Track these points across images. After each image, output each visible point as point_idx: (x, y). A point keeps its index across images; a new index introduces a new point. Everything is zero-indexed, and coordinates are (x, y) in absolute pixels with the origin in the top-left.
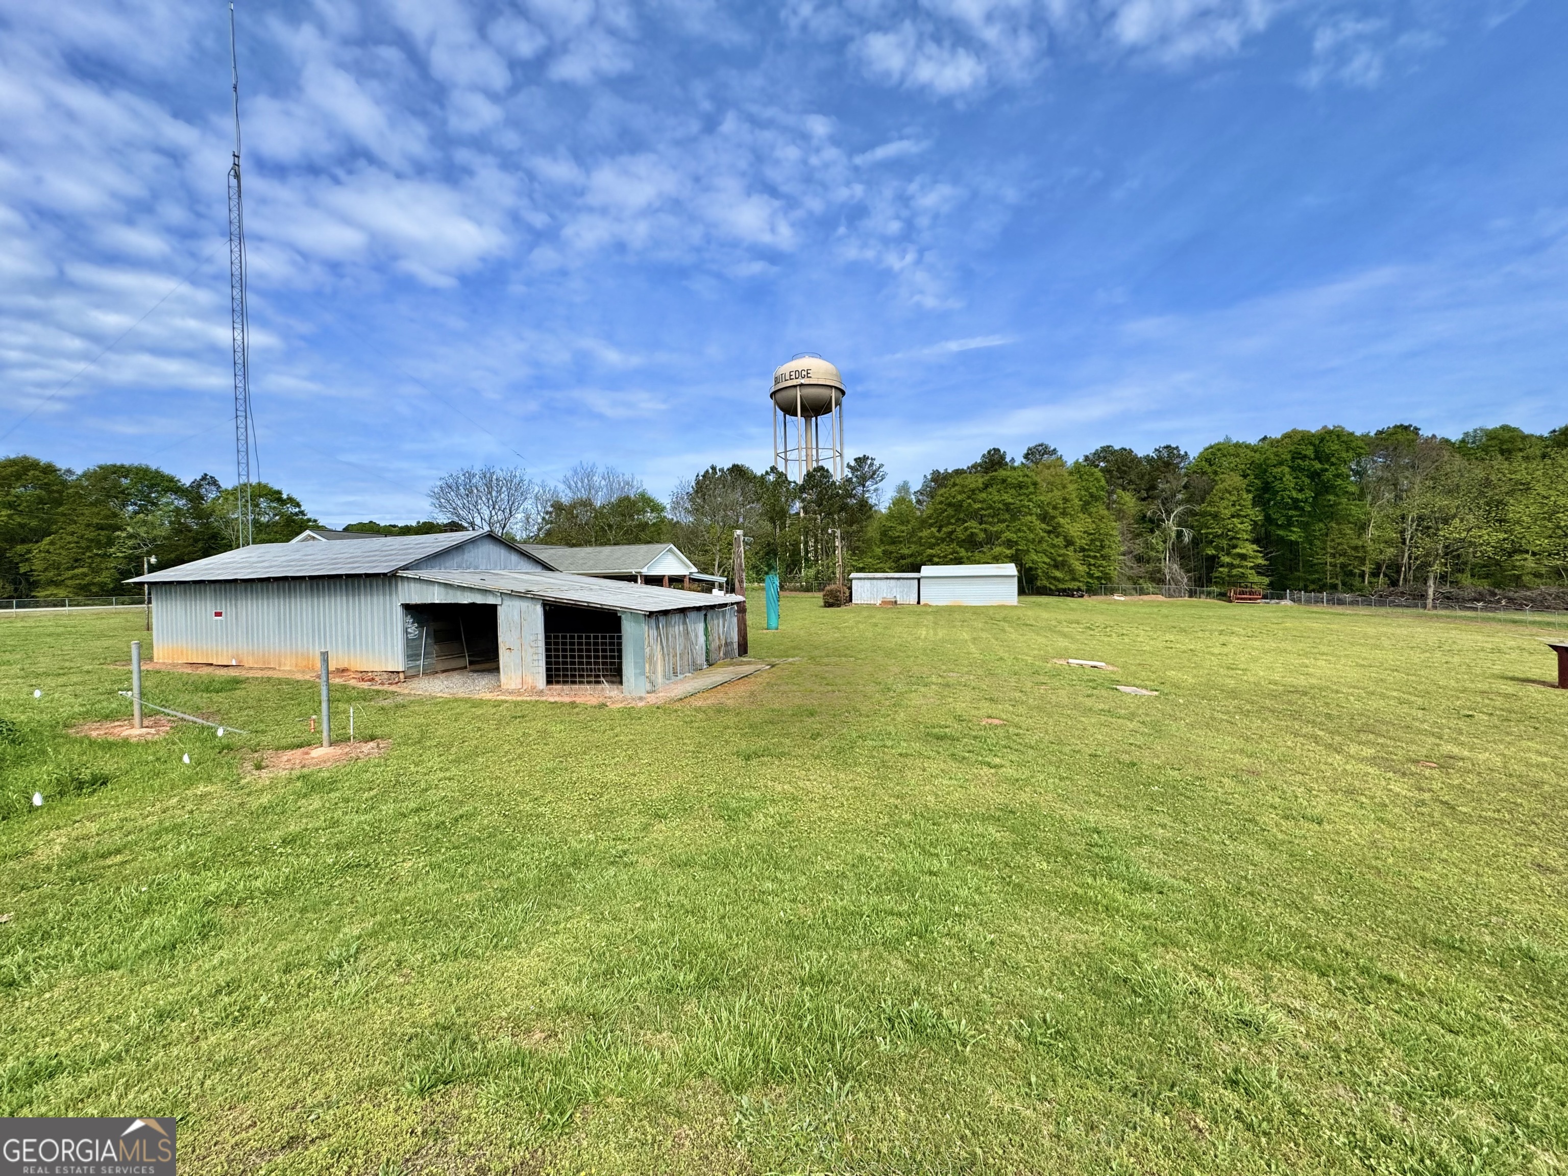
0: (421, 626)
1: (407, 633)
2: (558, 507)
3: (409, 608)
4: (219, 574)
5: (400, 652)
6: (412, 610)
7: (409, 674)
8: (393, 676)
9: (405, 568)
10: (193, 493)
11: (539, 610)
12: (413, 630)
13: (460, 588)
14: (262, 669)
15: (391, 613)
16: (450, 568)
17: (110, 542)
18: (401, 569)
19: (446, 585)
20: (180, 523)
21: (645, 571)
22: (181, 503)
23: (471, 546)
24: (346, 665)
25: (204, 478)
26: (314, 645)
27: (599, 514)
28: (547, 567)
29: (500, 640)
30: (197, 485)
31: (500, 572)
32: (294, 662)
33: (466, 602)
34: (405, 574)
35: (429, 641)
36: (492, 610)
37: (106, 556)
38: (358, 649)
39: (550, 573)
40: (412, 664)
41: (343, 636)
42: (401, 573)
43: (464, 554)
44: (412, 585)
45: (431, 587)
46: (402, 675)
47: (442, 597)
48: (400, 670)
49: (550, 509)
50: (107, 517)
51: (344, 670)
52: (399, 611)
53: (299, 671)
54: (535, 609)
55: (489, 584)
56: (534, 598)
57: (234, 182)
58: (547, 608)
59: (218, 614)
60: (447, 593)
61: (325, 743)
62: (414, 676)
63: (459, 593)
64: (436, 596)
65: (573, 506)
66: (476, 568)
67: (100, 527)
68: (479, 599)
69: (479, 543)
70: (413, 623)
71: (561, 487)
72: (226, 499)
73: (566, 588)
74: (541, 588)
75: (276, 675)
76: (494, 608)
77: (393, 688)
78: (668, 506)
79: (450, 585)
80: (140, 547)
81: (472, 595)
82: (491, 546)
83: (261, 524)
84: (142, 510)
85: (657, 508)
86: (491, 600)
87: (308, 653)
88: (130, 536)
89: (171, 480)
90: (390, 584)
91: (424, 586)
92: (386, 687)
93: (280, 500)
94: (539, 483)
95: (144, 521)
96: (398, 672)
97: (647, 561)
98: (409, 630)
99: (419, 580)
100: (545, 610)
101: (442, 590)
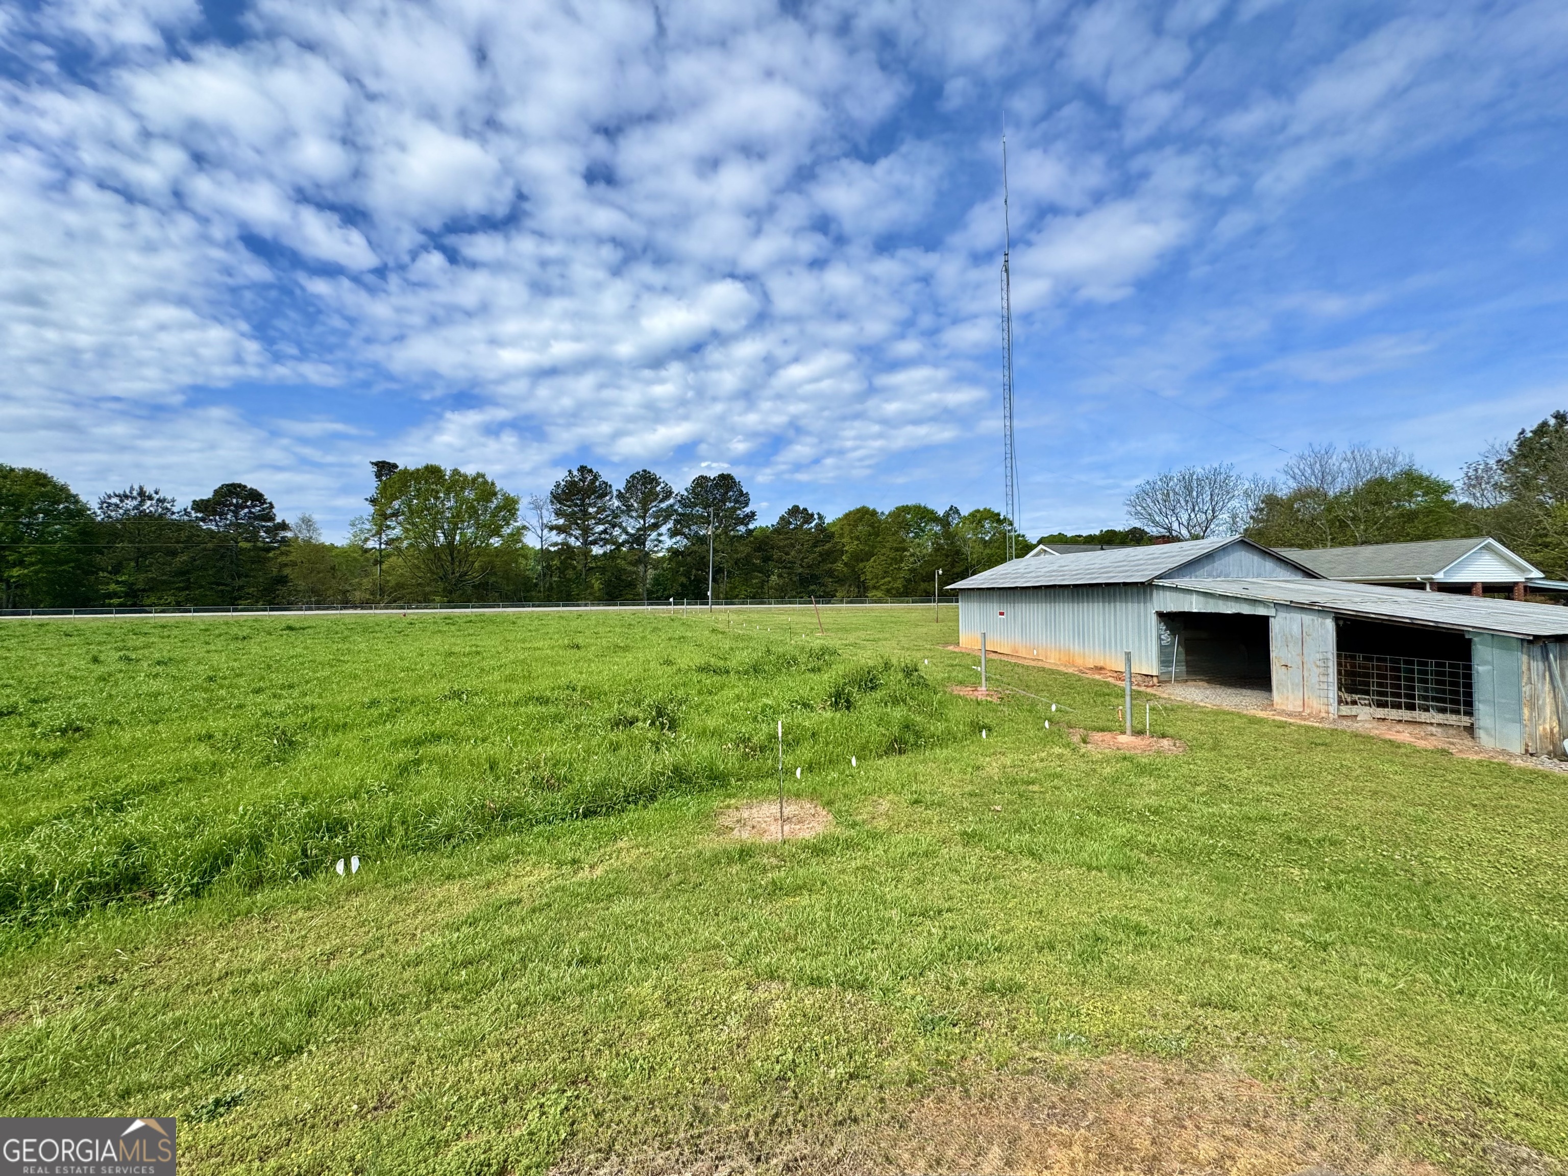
0: (1173, 633)
1: (1161, 639)
2: (1271, 501)
3: (1164, 617)
4: (1003, 583)
5: (1154, 656)
6: (1168, 619)
7: (1161, 679)
8: (1147, 679)
9: (1160, 577)
10: (944, 521)
11: (1330, 625)
12: (1166, 637)
13: (1222, 597)
14: (1034, 660)
15: (1146, 621)
16: (1200, 576)
17: (902, 561)
18: (1156, 578)
19: (1205, 594)
20: (938, 544)
21: (1440, 577)
22: (937, 528)
23: (1222, 553)
24: (1101, 664)
25: (951, 509)
26: (1074, 644)
27: (1332, 505)
28: (1309, 574)
29: (1273, 655)
30: (947, 514)
31: (1254, 580)
32: (1057, 657)
33: (1229, 612)
34: (1161, 583)
35: (1181, 649)
36: (1264, 621)
37: (900, 569)
38: (1113, 650)
39: (1314, 581)
40: (1165, 670)
41: (1099, 639)
42: (1156, 582)
43: (1214, 562)
44: (1168, 593)
45: (1188, 596)
46: (1155, 680)
47: (1200, 606)
48: (1154, 674)
49: (1262, 506)
50: (900, 543)
51: (1101, 668)
52: (1154, 618)
53: (1062, 664)
54: (1322, 624)
55: (1255, 592)
56: (1323, 611)
57: (1004, 274)
58: (1341, 623)
59: (1002, 614)
60: (1207, 603)
61: (1128, 732)
62: (1166, 682)
63: (1220, 602)
64: (1195, 605)
65: (1292, 499)
66: (1227, 576)
67: (897, 550)
68: (1246, 610)
69: (1230, 549)
70: (1166, 630)
71: (1281, 478)
72: (964, 523)
73: (1358, 600)
74: (1325, 600)
75: (1047, 666)
76: (1266, 619)
77: (1149, 690)
78: (1458, 485)
79: (1211, 594)
80: (916, 562)
81: (1238, 605)
82: (1243, 553)
83: (986, 542)
84: (917, 536)
85: (1437, 489)
86: (1261, 611)
87: (1069, 650)
88: (912, 555)
89: (932, 512)
90: (1145, 592)
91: (1181, 595)
92: (1142, 689)
93: (999, 521)
94: (1251, 477)
95: (919, 544)
96: (1152, 676)
97: (1442, 564)
98: (1163, 637)
99: (1176, 589)
100: (1337, 625)
101: (1201, 599)
